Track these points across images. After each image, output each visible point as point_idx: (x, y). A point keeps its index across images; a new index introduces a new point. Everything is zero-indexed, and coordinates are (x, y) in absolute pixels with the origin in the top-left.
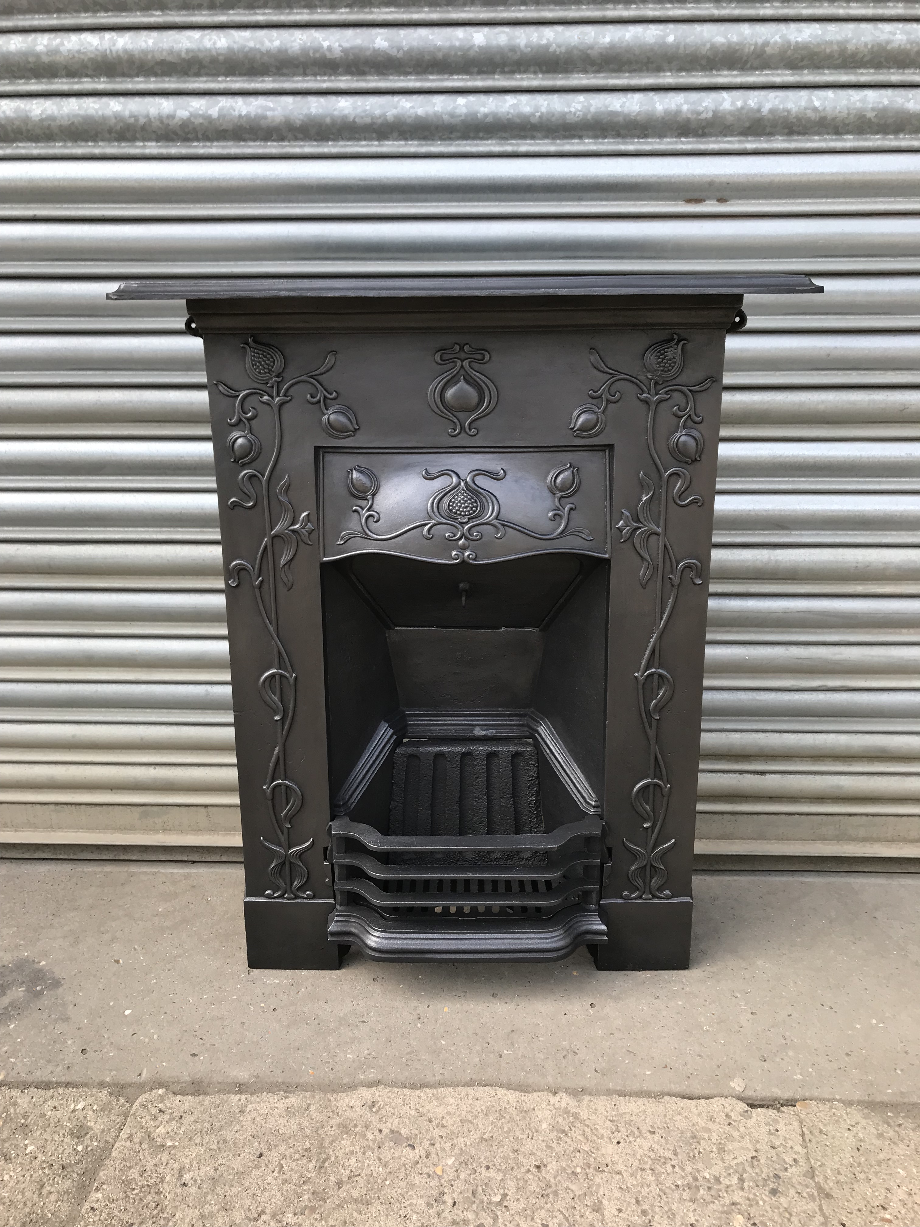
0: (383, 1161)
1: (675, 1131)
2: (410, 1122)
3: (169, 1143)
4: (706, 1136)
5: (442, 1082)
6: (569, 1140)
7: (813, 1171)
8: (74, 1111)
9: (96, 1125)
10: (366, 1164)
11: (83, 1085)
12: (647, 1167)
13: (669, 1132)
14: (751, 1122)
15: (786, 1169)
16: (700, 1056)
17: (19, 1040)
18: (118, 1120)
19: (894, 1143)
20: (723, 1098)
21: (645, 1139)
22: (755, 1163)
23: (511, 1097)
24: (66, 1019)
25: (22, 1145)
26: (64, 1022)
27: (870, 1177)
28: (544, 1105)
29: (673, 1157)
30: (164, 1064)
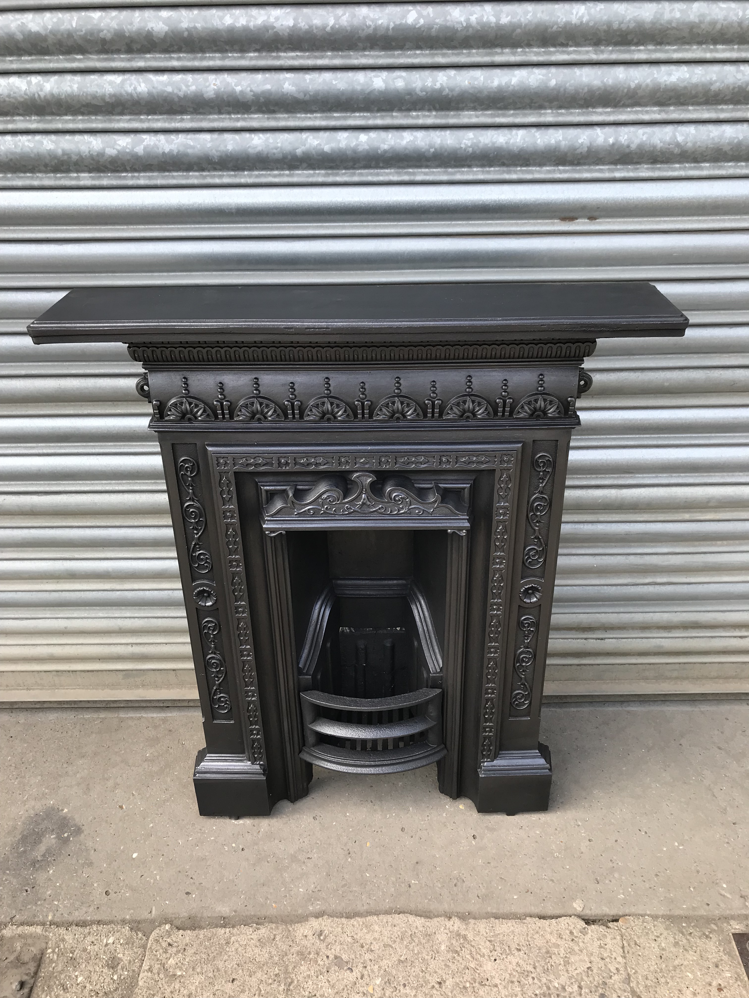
0: (331, 983)
1: (534, 948)
2: (348, 948)
3: (179, 973)
4: (556, 950)
5: (369, 911)
6: (460, 959)
7: (629, 978)
8: (107, 945)
9: (124, 956)
10: (320, 986)
11: (111, 922)
12: (515, 980)
13: (531, 948)
14: (587, 938)
15: (611, 977)
16: (552, 881)
17: (58, 884)
18: (139, 952)
19: (686, 950)
20: (568, 918)
21: (514, 956)
22: (590, 973)
23: (419, 922)
24: (91, 864)
25: (74, 976)
26: (89, 866)
27: (668, 980)
28: (442, 930)
29: (533, 970)
30: (167, 902)
